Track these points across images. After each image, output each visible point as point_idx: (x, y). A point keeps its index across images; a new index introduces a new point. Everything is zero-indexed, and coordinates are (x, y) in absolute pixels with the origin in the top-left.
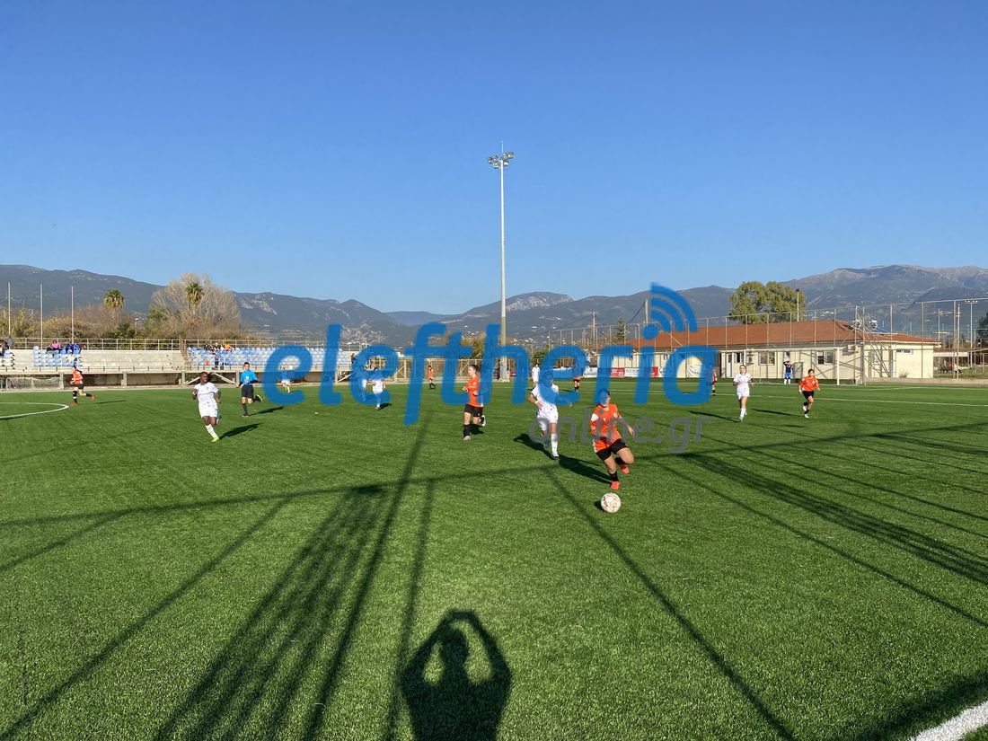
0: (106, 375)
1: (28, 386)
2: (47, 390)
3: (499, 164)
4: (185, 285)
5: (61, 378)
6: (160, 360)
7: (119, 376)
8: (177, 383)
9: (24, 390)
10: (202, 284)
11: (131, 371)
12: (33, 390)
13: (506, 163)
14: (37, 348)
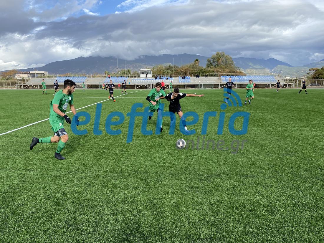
5: (186, 86)
6: (212, 80)
7: (201, 85)
8: (217, 88)
11: (205, 84)
14: (179, 77)
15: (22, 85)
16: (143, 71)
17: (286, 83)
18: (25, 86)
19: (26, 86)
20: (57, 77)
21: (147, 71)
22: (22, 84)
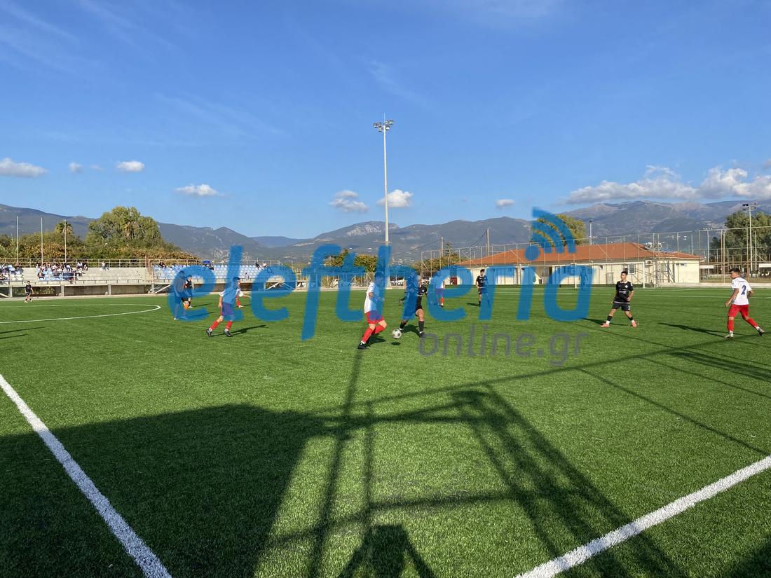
3: (382, 129)
5: (63, 289)
6: (132, 275)
7: (105, 287)
8: (146, 292)
11: (114, 283)
13: (388, 128)
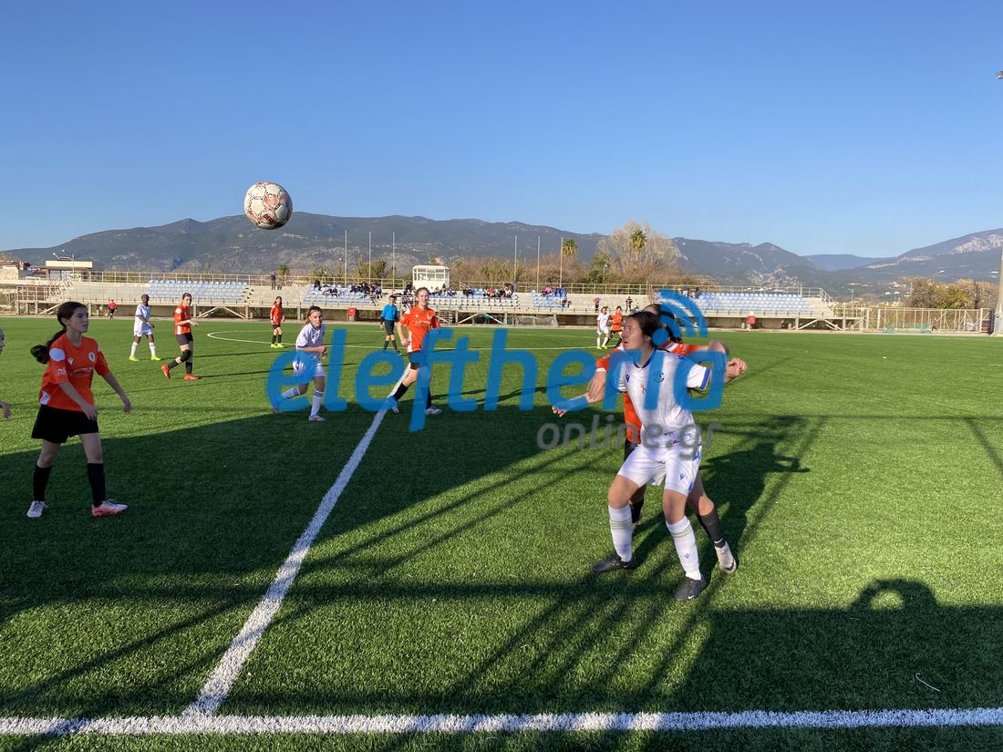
0: (586, 316)
1: (530, 324)
2: (543, 327)
4: (628, 233)
5: (555, 317)
9: (528, 327)
10: (644, 232)
12: (534, 327)
14: (534, 291)
15: (34, 304)
16: (424, 270)
17: (841, 318)
18: (42, 306)
19: (48, 306)
20: (151, 281)
21: (437, 271)
22: (36, 301)
